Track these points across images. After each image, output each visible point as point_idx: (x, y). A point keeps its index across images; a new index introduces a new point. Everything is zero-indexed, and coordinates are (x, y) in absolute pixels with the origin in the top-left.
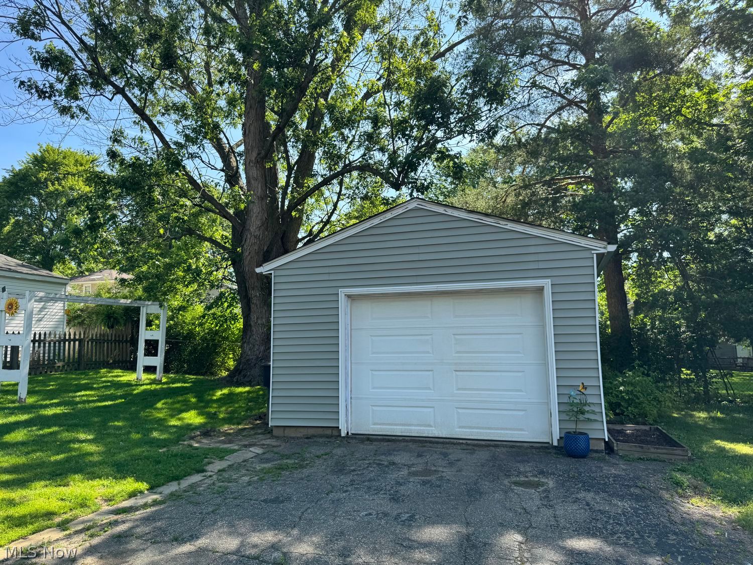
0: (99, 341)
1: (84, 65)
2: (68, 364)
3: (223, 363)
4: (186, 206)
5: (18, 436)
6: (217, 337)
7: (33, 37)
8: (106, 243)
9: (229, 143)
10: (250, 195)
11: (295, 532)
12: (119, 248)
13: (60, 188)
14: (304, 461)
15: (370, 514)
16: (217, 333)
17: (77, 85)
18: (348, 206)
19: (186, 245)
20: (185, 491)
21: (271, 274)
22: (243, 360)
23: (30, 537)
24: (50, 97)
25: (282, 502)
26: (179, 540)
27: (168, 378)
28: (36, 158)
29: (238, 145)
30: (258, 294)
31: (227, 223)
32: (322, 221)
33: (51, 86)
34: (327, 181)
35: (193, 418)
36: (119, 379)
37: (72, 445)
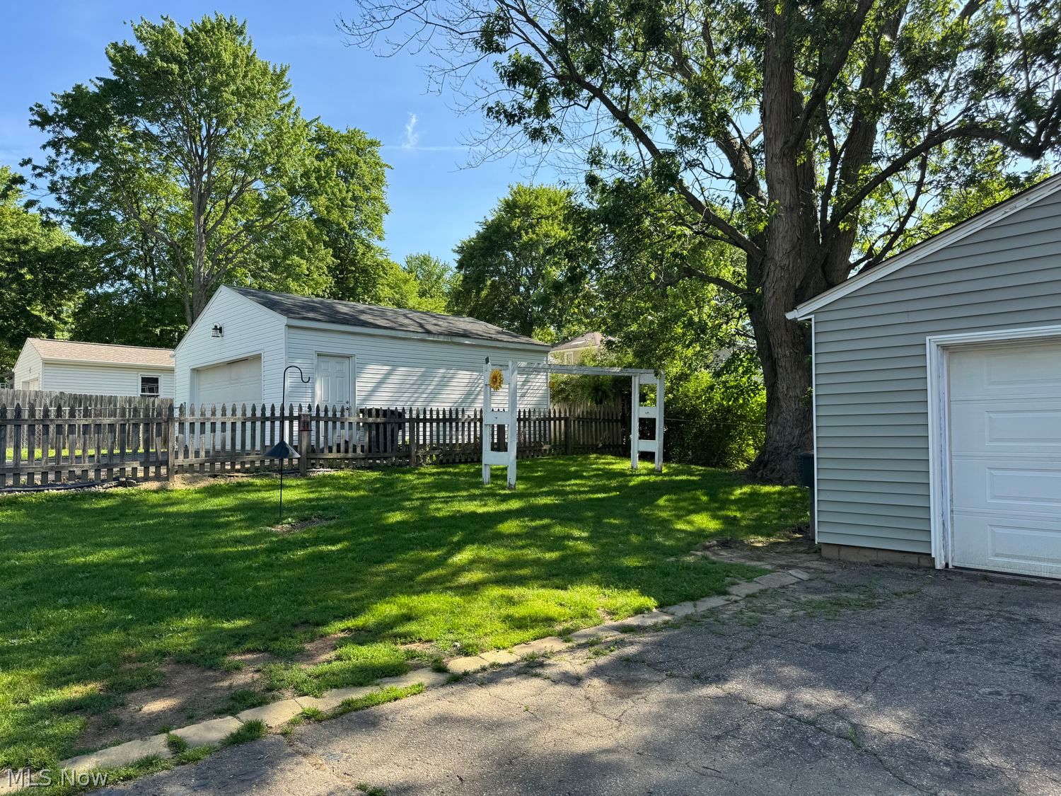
0: (585, 420)
1: (554, 70)
2: (555, 447)
3: (741, 452)
4: (685, 235)
5: (510, 527)
6: (730, 416)
7: (499, 49)
8: (589, 298)
9: (740, 136)
10: (775, 206)
11: (870, 697)
12: (604, 303)
13: (534, 236)
14: (874, 598)
15: (998, 693)
16: (729, 410)
17: (547, 98)
18: (936, 201)
19: (685, 291)
20: (704, 616)
21: (810, 320)
22: (769, 448)
23: (532, 643)
24: (519, 122)
25: (845, 651)
26: (701, 679)
27: (669, 468)
28: (507, 203)
29: (753, 137)
30: (787, 353)
31: (740, 253)
32: (889, 232)
33: (520, 108)
34: (898, 166)
35: (704, 521)
36: (611, 467)
37: (566, 542)
